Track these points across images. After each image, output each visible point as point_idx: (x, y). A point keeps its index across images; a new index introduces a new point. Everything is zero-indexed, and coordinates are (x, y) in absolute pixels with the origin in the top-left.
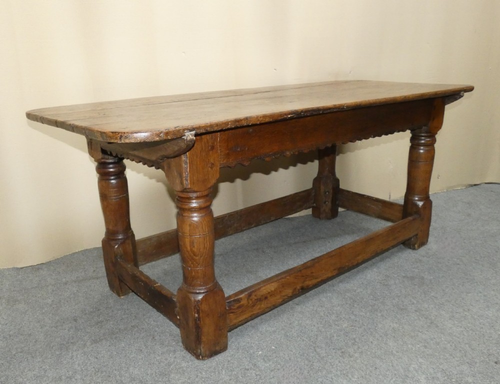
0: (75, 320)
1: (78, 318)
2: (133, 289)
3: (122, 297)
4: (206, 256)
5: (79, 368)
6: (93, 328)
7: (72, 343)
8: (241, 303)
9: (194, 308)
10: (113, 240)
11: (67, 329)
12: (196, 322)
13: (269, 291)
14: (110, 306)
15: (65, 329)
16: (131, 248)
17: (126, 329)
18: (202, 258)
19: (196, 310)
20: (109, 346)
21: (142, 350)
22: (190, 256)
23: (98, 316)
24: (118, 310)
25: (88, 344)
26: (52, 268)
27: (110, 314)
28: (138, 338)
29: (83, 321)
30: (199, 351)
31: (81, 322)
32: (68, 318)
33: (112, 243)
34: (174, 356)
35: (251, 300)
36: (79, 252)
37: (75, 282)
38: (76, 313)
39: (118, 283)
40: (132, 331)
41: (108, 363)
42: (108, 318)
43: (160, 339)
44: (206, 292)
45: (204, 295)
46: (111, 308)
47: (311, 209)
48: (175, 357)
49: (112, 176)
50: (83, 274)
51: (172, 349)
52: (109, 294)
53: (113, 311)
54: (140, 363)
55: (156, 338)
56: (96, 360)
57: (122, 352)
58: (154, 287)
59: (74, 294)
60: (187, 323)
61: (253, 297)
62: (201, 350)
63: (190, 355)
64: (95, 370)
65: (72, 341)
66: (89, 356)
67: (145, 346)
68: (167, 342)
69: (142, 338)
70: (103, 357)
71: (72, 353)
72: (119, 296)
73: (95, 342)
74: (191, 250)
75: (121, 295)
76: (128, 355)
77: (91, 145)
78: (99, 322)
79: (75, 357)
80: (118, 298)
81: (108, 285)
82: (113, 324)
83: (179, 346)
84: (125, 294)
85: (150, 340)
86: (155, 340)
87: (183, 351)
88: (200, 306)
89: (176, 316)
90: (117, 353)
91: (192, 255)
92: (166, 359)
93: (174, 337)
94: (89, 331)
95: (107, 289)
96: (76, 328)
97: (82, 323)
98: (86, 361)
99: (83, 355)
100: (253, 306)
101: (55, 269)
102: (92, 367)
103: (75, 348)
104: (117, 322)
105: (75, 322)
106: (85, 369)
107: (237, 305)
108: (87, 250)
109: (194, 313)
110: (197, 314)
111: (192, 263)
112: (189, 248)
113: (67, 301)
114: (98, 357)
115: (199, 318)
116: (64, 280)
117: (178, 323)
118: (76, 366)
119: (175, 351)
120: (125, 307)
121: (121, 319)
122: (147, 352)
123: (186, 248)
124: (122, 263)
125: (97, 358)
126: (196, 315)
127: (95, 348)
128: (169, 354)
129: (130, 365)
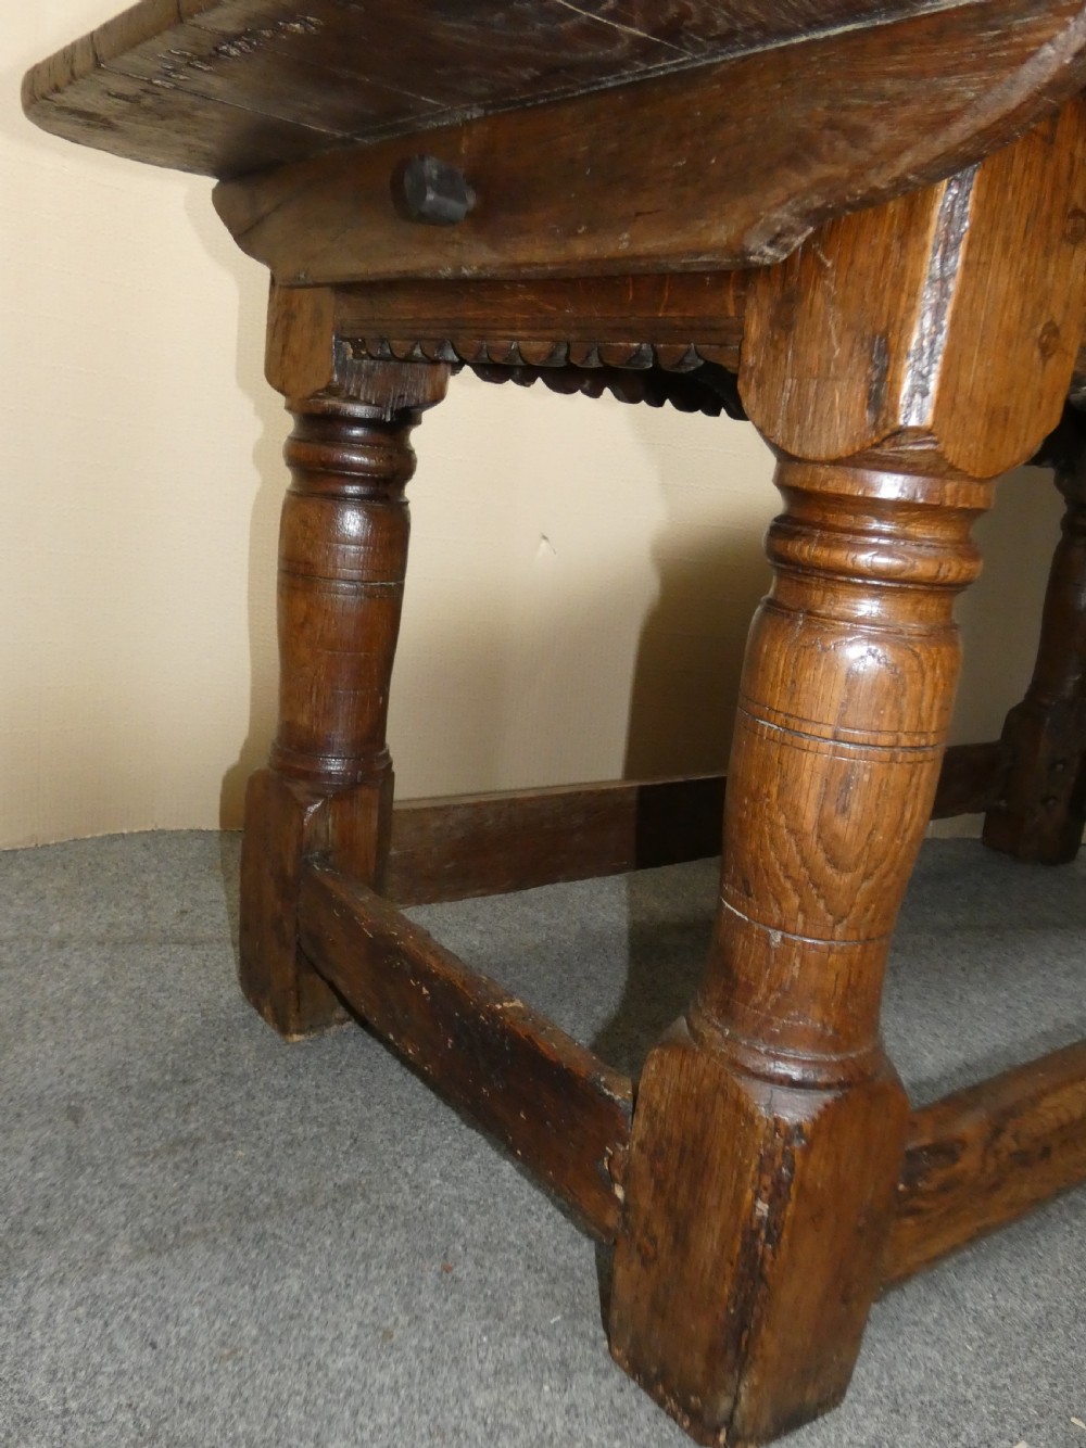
0: (75, 1115)
1: (87, 1106)
2: (363, 1008)
3: (296, 1038)
4: (888, 882)
5: (48, 1399)
6: (153, 1167)
7: (37, 1231)
8: (959, 1166)
9: (761, 1169)
10: (304, 775)
11: (29, 1150)
12: (749, 1247)
13: (1065, 1118)
14: (238, 1071)
15: (18, 1153)
16: (375, 824)
17: (308, 1198)
18: (866, 885)
19: (767, 1181)
20: (225, 1281)
21: (388, 1335)
22: (804, 862)
23: (184, 1110)
24: (278, 1094)
25: (120, 1249)
26: (16, 874)
27: (238, 1108)
28: (366, 1256)
29: (109, 1124)
30: (725, 1404)
31: (97, 1127)
32: (40, 1098)
33: (299, 789)
34: (566, 1400)
35: (997, 1153)
36: (131, 834)
37: (101, 943)
38: (81, 1081)
39: (291, 973)
40: (339, 1215)
41: (209, 1391)
42: (227, 1129)
43: (483, 1283)
44: (841, 1085)
45: (828, 1097)
46: (244, 1078)
47: (981, 817)
48: (571, 1410)
49: (353, 481)
50: (138, 916)
51: (551, 1352)
52: (240, 1014)
53: (250, 1096)
54: (382, 1419)
55: (460, 1272)
56: (147, 1357)
57: (288, 1330)
58: (494, 1015)
59: (88, 992)
60: (682, 1241)
61: (1007, 1142)
62: (736, 1401)
63: (650, 1406)
64: (137, 1423)
65: (40, 1222)
66: (114, 1325)
67: (407, 1308)
68: (519, 1306)
69: (391, 1264)
70: (187, 1343)
71: (29, 1293)
72: (284, 1030)
73: (152, 1244)
74: (821, 824)
75: (292, 1025)
76: (321, 1352)
77: (287, 331)
78: (183, 1142)
79: (41, 1317)
80: (278, 1037)
81: (234, 975)
82: (250, 1162)
83: (583, 1335)
84: (313, 1023)
85: (431, 1277)
86: (457, 1280)
87: (606, 1374)
88: (798, 1161)
89: (607, 1183)
90: (261, 1328)
91: (821, 857)
92: (525, 1413)
93: (554, 1281)
94: (131, 1179)
95: (233, 992)
96: (70, 1149)
97: (104, 1130)
98: (96, 1359)
99: (81, 1310)
100: (995, 1187)
101: (29, 882)
102: (124, 1400)
103: (48, 1265)
104: (268, 1155)
105: (70, 1124)
106: (82, 1411)
107: (940, 1175)
108: (162, 832)
109: (749, 1195)
110: (770, 1201)
111: (802, 909)
112: (810, 815)
113: (54, 1020)
114: (160, 1339)
115: (773, 1228)
116: (56, 928)
117: (612, 1219)
118: (39, 1380)
119: (565, 1370)
120: (307, 1083)
121: (290, 1144)
122: (419, 1350)
123: (796, 811)
124: (329, 883)
125: (154, 1346)
126: (763, 1208)
127: (150, 1280)
128: (539, 1382)
129: (330, 1420)
